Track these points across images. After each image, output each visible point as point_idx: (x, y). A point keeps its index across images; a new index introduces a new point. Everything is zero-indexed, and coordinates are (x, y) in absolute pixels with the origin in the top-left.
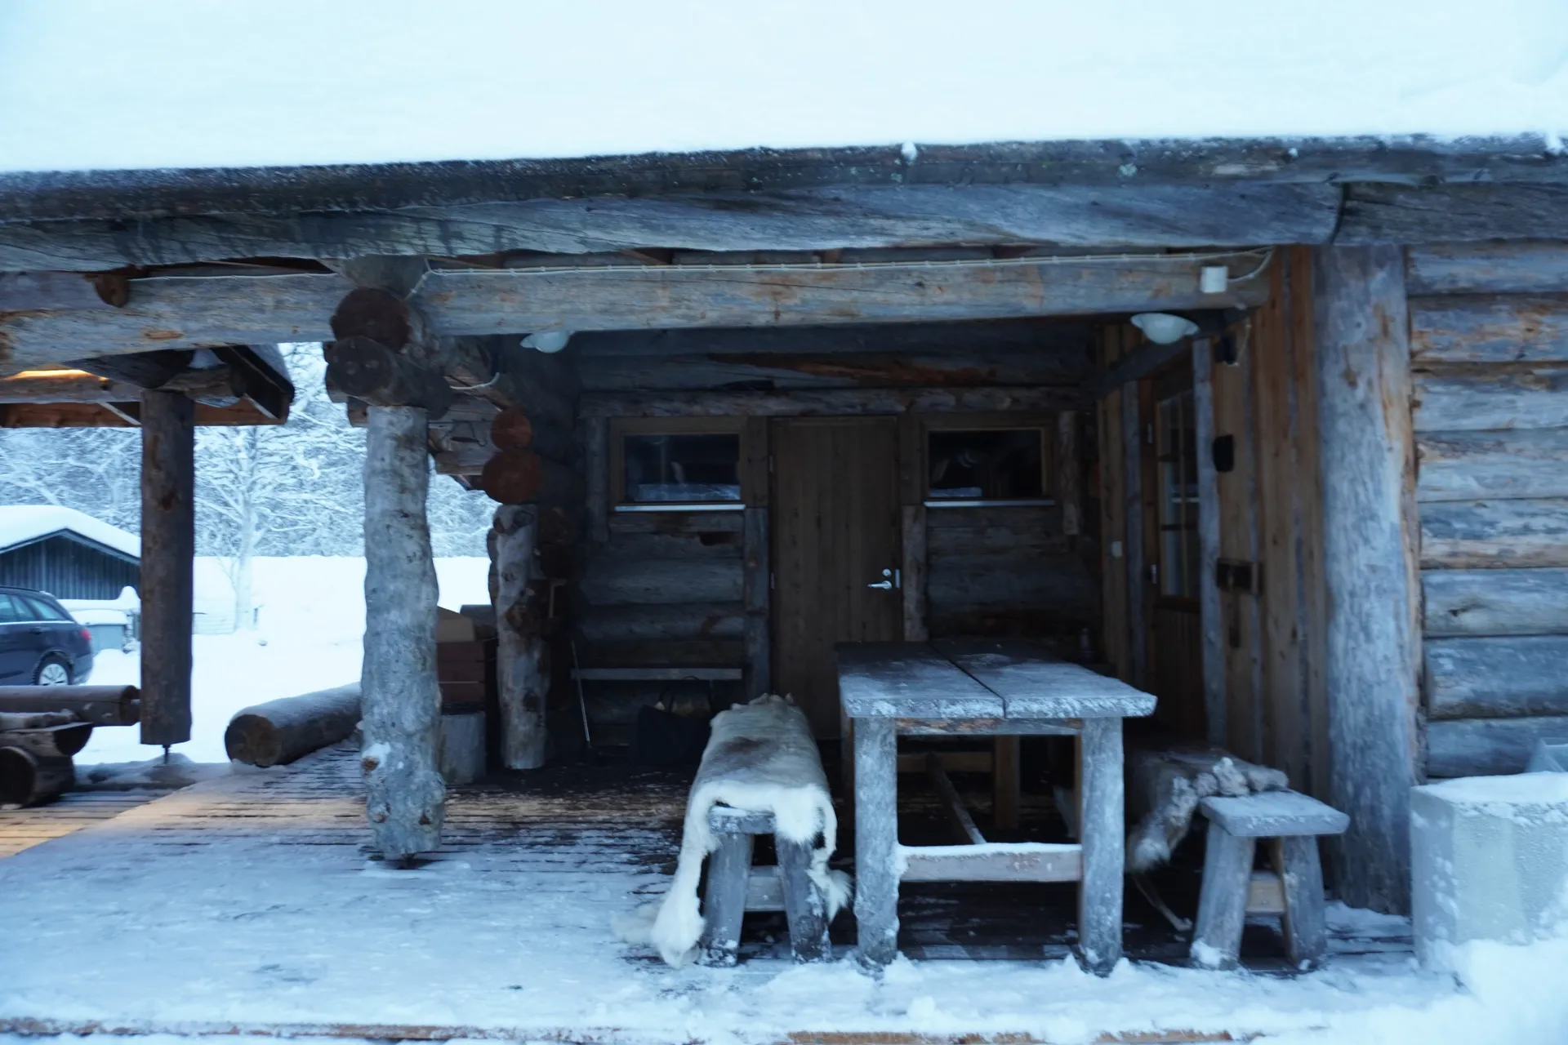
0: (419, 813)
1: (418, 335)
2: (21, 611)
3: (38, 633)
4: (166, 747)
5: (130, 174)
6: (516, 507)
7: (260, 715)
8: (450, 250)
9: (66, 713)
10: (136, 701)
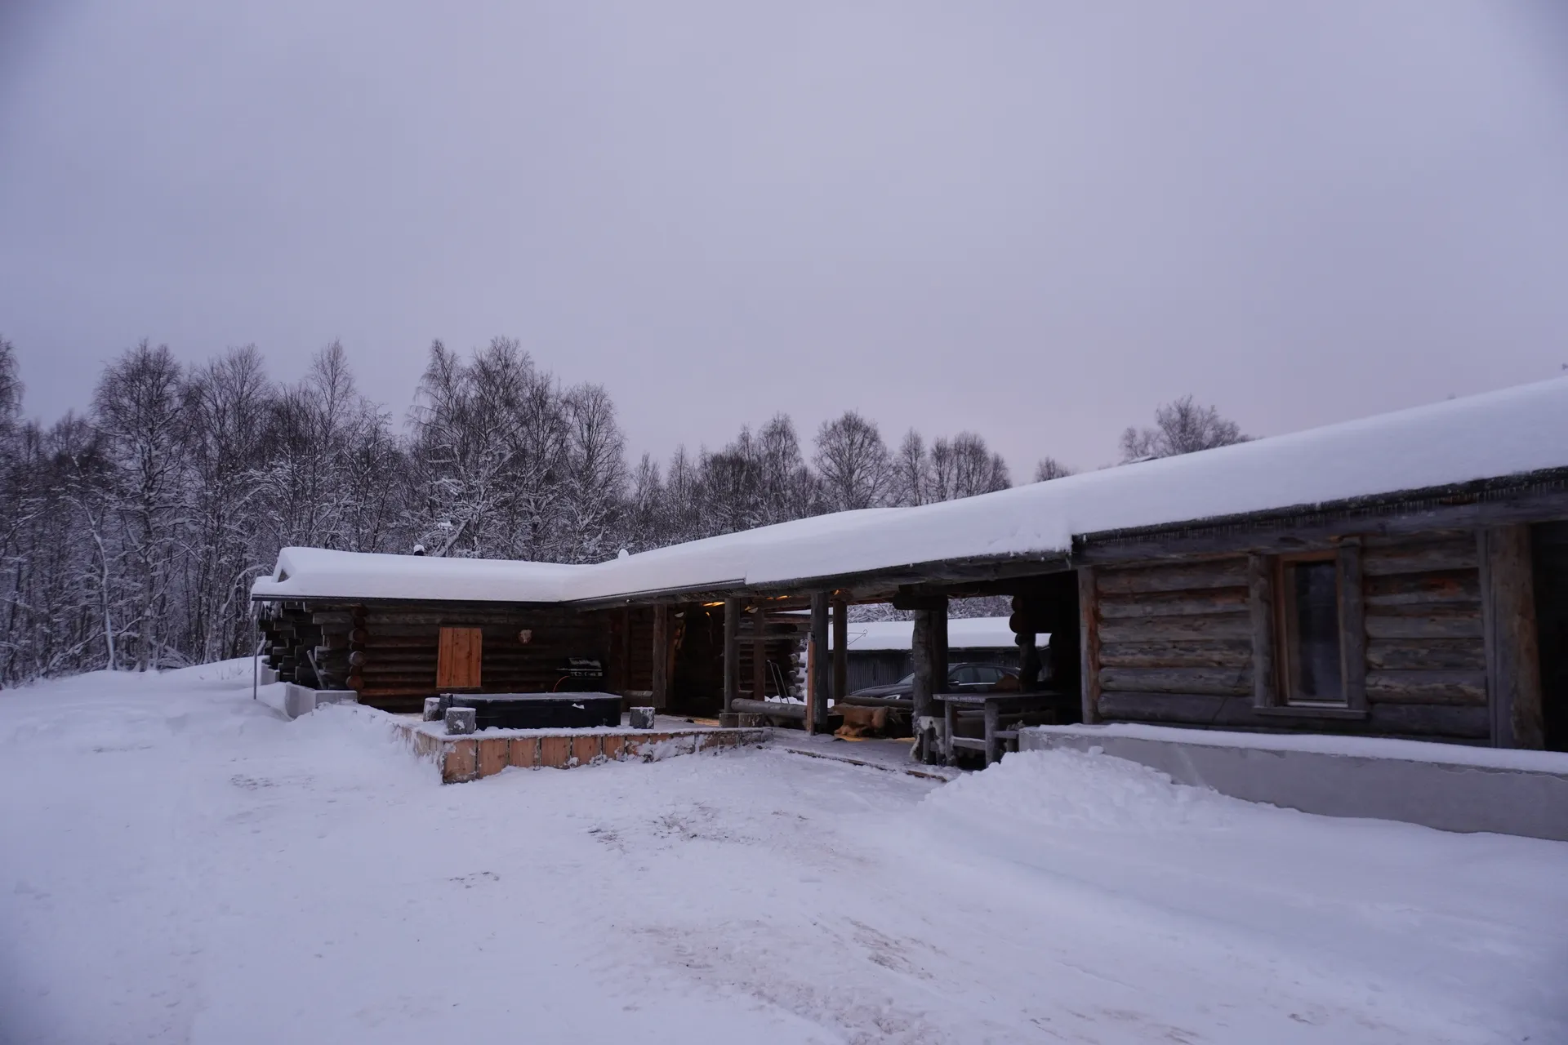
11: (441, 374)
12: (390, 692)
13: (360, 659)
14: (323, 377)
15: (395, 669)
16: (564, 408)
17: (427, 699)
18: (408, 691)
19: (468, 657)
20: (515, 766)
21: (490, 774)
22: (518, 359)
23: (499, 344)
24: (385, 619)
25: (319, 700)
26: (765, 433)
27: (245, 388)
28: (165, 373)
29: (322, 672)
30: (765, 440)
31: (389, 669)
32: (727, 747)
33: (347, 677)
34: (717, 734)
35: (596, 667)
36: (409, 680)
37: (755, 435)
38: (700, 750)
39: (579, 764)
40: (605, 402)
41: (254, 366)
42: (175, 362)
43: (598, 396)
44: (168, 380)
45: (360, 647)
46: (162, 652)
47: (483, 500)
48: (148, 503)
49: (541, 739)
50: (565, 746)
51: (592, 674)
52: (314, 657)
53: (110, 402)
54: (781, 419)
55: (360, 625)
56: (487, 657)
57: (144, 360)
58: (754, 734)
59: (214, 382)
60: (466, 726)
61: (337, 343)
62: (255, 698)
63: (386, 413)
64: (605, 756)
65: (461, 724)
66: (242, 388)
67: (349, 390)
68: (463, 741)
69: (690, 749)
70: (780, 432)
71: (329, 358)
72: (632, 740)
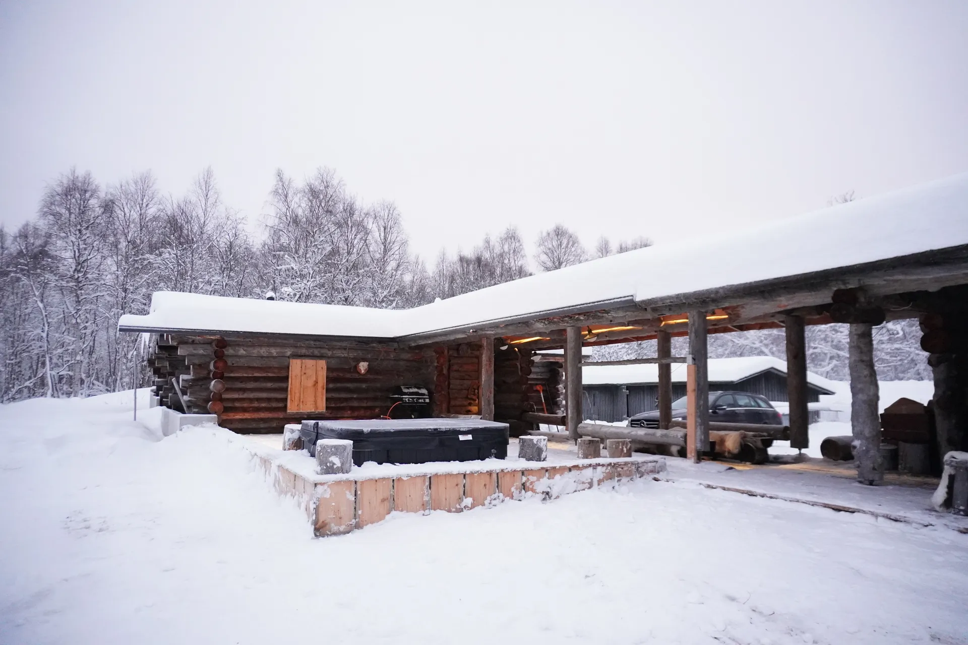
0: (872, 465)
1: (862, 299)
2: (753, 404)
3: (760, 413)
4: (800, 450)
5: (763, 281)
6: (937, 355)
7: (833, 440)
8: (846, 287)
9: (765, 434)
10: (788, 432)
11: (282, 192)
12: (247, 416)
13: (220, 386)
14: (200, 191)
15: (252, 395)
16: (366, 218)
17: (287, 426)
18: (262, 415)
19: (315, 385)
20: (402, 511)
21: (372, 523)
22: (335, 182)
23: (322, 171)
24: (242, 352)
25: (183, 423)
26: (501, 238)
27: (145, 200)
28: (88, 191)
29: (186, 398)
30: (501, 242)
31: (245, 396)
32: (624, 480)
33: (209, 402)
34: (614, 466)
35: (424, 394)
36: (263, 405)
37: (495, 240)
38: (599, 485)
39: (473, 506)
40: (396, 212)
41: (151, 185)
42: (96, 183)
43: (390, 209)
44: (91, 196)
45: (219, 376)
46: (91, 385)
47: (311, 278)
48: (77, 281)
49: (430, 478)
50: (457, 485)
51: (420, 401)
52: (179, 386)
53: (48, 209)
54: (512, 228)
55: (219, 356)
56: (331, 386)
57: (73, 181)
58: (650, 464)
59: (123, 196)
60: (342, 464)
61: (210, 167)
62: (135, 419)
63: (244, 217)
64: (501, 495)
65: (336, 461)
66: (142, 200)
67: (217, 201)
68: (338, 483)
69: (589, 483)
70: (511, 237)
71: (204, 178)
72: (529, 475)
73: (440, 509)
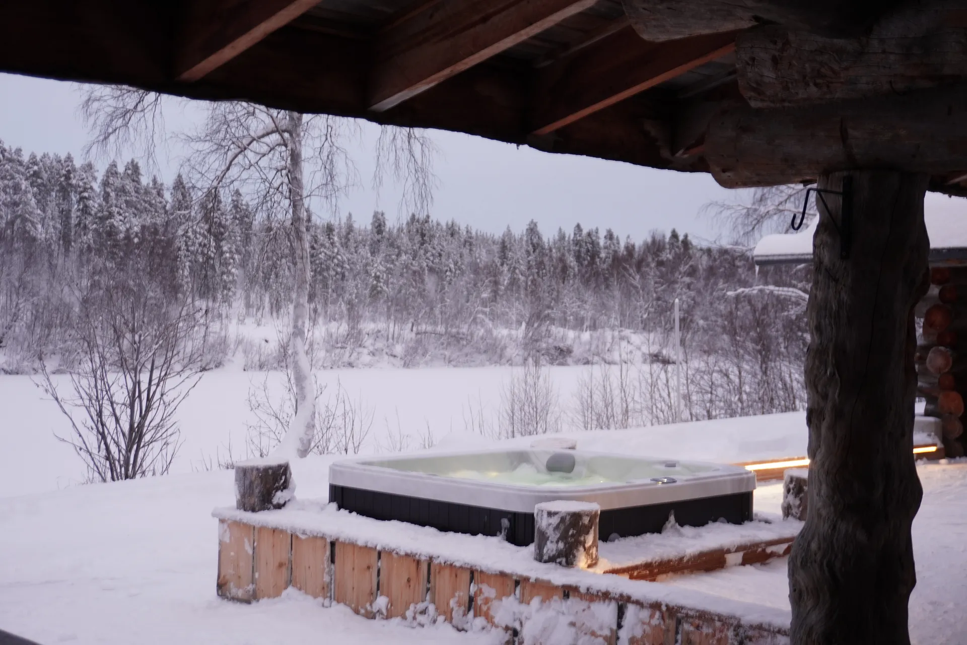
21: (268, 598)
39: (390, 614)
49: (332, 544)
50: (369, 568)
64: (433, 607)
68: (237, 523)
72: (482, 582)
73: (345, 604)
